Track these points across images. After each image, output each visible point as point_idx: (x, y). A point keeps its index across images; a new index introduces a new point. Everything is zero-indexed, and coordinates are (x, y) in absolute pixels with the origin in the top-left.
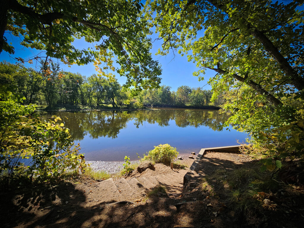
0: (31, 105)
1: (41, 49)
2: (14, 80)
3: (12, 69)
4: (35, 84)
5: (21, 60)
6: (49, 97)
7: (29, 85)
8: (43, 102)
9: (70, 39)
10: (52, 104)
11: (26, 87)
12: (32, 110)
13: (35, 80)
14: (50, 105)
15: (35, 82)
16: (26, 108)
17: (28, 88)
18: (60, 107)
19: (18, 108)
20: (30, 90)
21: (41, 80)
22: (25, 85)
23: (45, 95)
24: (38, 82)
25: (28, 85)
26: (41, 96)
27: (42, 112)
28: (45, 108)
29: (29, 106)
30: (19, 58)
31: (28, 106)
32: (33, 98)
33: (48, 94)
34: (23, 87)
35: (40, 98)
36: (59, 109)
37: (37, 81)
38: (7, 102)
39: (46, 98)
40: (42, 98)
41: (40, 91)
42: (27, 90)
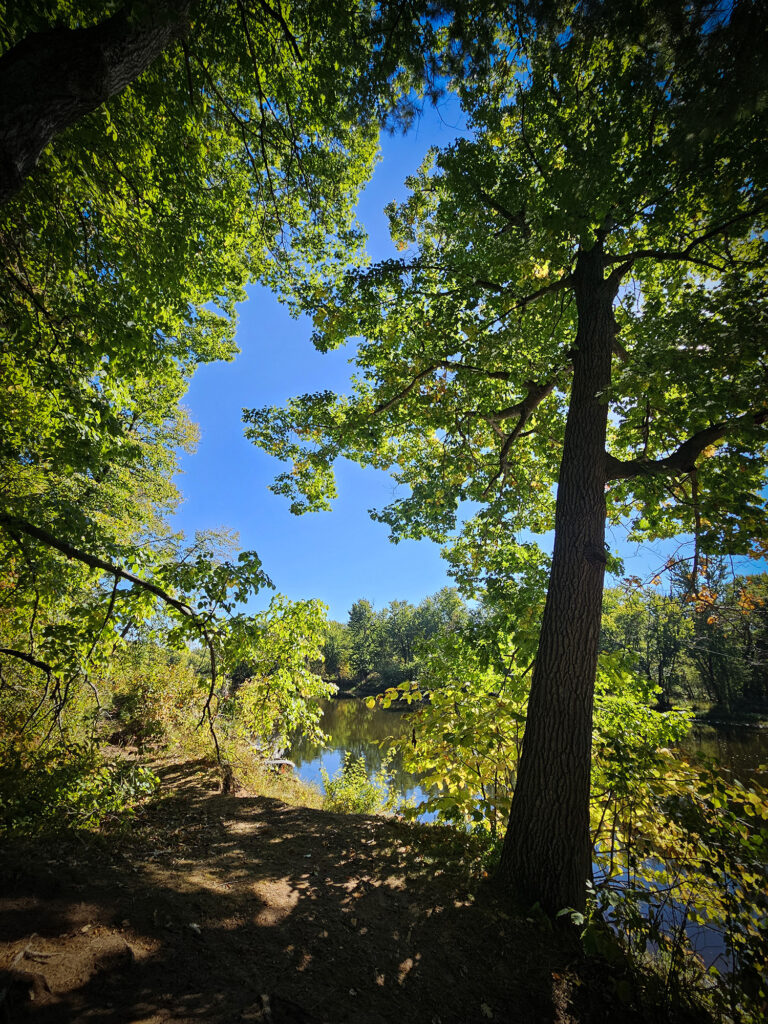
0: (676, 711)
1: (672, 535)
2: (618, 627)
3: (610, 600)
4: (665, 631)
5: (636, 581)
6: (711, 671)
7: (651, 636)
8: (696, 692)
9: (758, 481)
10: (726, 698)
11: (643, 644)
12: (681, 727)
13: (664, 620)
14: (720, 702)
15: (663, 626)
16: (667, 719)
17: (649, 647)
18: (760, 712)
19: (646, 718)
20: (655, 652)
21: (679, 619)
22: (643, 638)
23: (698, 667)
24: (670, 625)
25: (648, 638)
26: (685, 668)
27: (699, 727)
28: (707, 711)
29: (673, 713)
30: (630, 578)
31: (668, 713)
32: (667, 678)
33: (705, 663)
34: (638, 643)
35: (684, 677)
36: (756, 721)
37: (669, 622)
38: (621, 700)
39: (702, 675)
40: (689, 677)
41: (682, 652)
42: (647, 653)
